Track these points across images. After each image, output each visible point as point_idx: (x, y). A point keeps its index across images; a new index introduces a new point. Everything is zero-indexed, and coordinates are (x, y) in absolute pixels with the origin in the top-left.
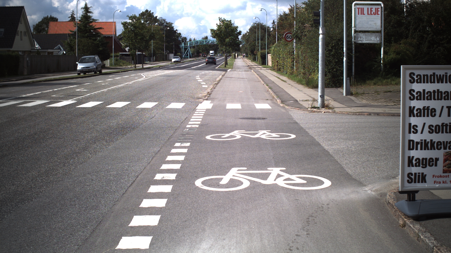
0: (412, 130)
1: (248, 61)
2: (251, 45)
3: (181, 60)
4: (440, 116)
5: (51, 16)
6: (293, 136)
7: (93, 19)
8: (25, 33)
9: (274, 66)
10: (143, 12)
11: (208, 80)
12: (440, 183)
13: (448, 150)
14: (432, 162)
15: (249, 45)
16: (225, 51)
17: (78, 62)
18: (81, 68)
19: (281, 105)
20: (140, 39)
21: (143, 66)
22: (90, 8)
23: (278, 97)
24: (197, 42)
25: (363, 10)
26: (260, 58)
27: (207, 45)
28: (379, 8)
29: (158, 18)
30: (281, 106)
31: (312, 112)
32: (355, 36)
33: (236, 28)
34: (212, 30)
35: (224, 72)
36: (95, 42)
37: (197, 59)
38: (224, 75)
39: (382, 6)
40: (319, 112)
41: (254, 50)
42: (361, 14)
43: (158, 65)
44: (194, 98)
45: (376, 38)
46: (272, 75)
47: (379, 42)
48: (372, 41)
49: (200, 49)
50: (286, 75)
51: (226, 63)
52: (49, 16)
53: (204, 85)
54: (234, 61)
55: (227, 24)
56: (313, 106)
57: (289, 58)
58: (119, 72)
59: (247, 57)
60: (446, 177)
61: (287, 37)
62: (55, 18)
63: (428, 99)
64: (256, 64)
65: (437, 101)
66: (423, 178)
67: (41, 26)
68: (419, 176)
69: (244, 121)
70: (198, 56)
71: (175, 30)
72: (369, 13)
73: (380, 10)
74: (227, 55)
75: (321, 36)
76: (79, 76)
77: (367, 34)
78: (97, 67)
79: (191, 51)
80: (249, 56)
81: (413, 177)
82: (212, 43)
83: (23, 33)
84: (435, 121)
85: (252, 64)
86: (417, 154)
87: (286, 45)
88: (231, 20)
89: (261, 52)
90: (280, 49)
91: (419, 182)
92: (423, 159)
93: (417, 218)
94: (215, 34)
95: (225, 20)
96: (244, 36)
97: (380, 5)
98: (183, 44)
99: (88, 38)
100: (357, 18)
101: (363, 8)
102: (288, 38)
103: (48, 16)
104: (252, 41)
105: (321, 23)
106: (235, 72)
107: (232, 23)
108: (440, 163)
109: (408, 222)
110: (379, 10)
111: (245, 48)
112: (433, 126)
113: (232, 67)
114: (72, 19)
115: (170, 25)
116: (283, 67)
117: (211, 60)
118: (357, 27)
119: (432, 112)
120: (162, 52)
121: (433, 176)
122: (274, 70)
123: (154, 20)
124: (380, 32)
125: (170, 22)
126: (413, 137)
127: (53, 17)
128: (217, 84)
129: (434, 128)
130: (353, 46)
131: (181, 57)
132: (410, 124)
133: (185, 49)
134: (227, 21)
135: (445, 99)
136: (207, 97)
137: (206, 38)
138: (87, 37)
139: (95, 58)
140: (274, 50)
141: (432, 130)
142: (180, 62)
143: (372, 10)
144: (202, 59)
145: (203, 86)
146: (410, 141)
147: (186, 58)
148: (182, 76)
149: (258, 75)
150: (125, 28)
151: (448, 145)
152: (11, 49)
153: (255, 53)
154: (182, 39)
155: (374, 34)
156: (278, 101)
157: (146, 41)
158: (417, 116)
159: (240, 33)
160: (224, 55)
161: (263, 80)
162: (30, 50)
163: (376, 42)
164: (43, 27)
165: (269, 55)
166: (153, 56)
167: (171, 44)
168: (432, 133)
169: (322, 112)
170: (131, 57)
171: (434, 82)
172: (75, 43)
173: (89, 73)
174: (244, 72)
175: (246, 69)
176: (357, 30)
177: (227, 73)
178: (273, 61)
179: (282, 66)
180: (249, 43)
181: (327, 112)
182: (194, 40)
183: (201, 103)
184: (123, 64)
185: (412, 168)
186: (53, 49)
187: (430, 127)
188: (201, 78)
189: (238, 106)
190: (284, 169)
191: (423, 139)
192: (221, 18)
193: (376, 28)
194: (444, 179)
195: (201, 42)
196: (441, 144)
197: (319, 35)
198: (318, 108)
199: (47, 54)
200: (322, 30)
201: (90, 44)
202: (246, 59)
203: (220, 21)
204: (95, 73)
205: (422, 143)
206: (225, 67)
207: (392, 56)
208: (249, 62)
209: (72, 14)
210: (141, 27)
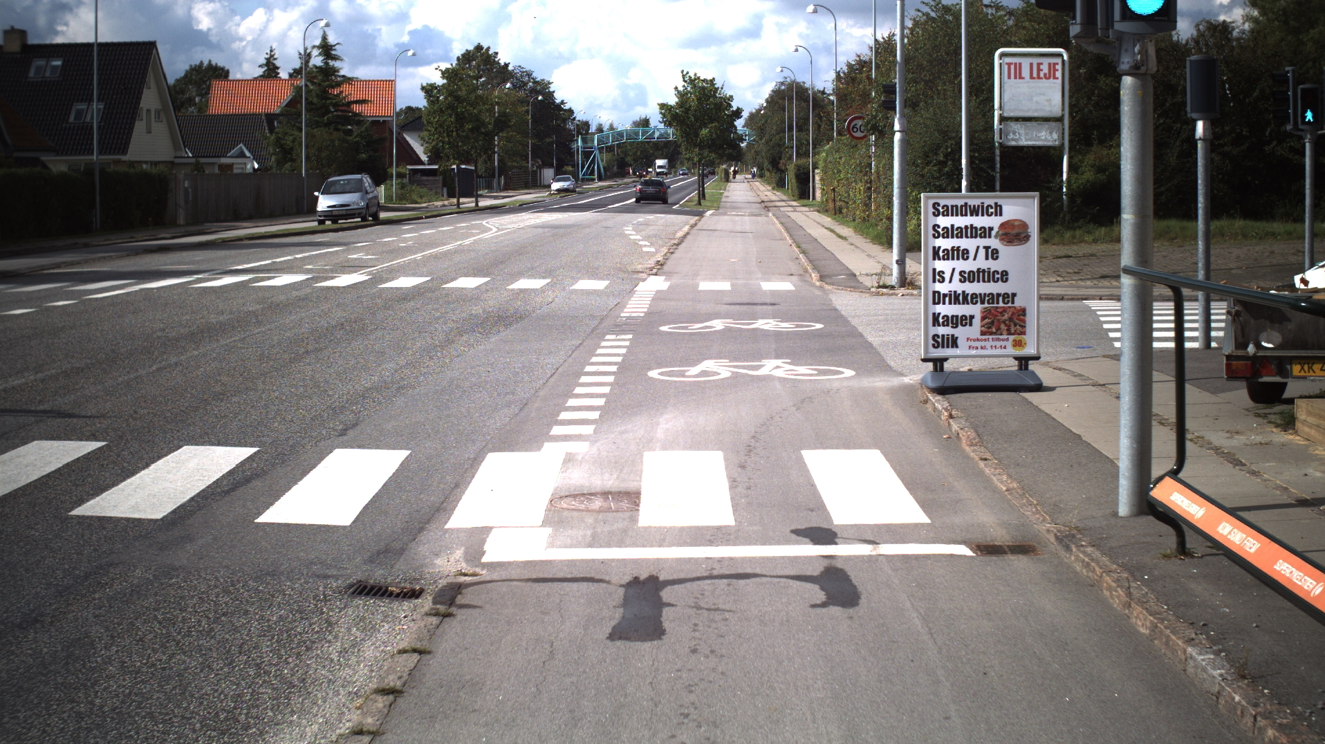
0: (937, 277)
1: (762, 188)
2: (771, 144)
3: (577, 187)
4: (975, 259)
5: (210, 61)
6: (819, 326)
7: (343, 76)
8: (158, 112)
9: (827, 200)
10: (467, 50)
11: (655, 236)
12: (977, 348)
13: (986, 305)
14: (966, 321)
15: (767, 143)
16: (700, 161)
17: (319, 191)
18: (328, 207)
19: (818, 284)
20: (472, 130)
21: (477, 202)
22: (337, 47)
23: (815, 268)
24: (620, 134)
25: (1019, 67)
26: (794, 181)
27: (647, 142)
28: (1057, 64)
29: (510, 68)
30: (817, 287)
31: (878, 294)
32: (1001, 129)
33: (729, 100)
34: (662, 106)
35: (697, 218)
36: (350, 138)
37: (620, 182)
38: (696, 224)
39: (1066, 58)
40: (892, 294)
41: (780, 158)
42: (1015, 78)
43: (516, 201)
44: (626, 272)
45: (1051, 133)
46: (819, 223)
47: (1057, 143)
48: (1042, 140)
49: (626, 154)
50: (853, 224)
51: (702, 195)
52: (206, 63)
53: (645, 246)
54: (725, 190)
55: (703, 88)
56: (881, 283)
57: (859, 182)
58: (422, 218)
59: (761, 176)
60: (985, 340)
61: (853, 127)
62: (223, 69)
63: (957, 237)
64: (784, 198)
65: (969, 239)
66: (953, 342)
67: (183, 92)
68: (948, 339)
69: (732, 307)
70: (624, 174)
71: (558, 101)
72: (1035, 75)
73: (1059, 67)
74: (703, 172)
75: (897, 136)
76: (322, 227)
77: (1028, 124)
78: (367, 204)
79: (601, 160)
80: (767, 174)
81: (940, 340)
82: (661, 136)
83: (153, 113)
84: (968, 266)
85: (774, 198)
86: (945, 309)
87: (853, 147)
88: (714, 79)
89: (796, 165)
90: (840, 158)
91: (948, 347)
92: (953, 316)
93: (942, 391)
94: (673, 115)
95: (699, 78)
96: (752, 117)
97: (1060, 55)
98: (580, 140)
99: (332, 127)
100: (1006, 87)
101: (1020, 64)
102: (855, 130)
103: (202, 63)
104: (773, 132)
105: (898, 109)
106: (726, 217)
107: (716, 86)
108: (977, 322)
109: (930, 396)
110: (1057, 67)
111: (756, 152)
112: (965, 272)
113: (717, 205)
114: (269, 70)
115: (543, 88)
116: (847, 203)
117: (651, 190)
118: (1006, 107)
119: (964, 254)
120: (524, 163)
121: (968, 339)
122: (827, 211)
123: (501, 73)
124: (1059, 120)
125: (543, 80)
126: (939, 287)
127: (216, 64)
128: (678, 245)
129: (966, 275)
130: (998, 152)
131: (576, 177)
132: (934, 270)
133: (587, 155)
134: (704, 81)
135: (981, 237)
136: (655, 271)
137: (645, 123)
138: (327, 125)
139: (361, 180)
140: (825, 161)
141: (964, 277)
142: (573, 191)
143: (1041, 67)
144: (634, 182)
145: (645, 249)
146: (934, 292)
147: (588, 180)
148: (589, 227)
149: (781, 223)
150: (432, 101)
151: (987, 298)
152: (124, 158)
153: (781, 166)
154: (578, 125)
155: (1046, 125)
156: (815, 276)
157: (486, 134)
158: (944, 259)
159: (738, 113)
160: (697, 170)
161: (791, 236)
162: (172, 160)
163: (1050, 144)
164: (187, 96)
165: (817, 171)
166: (500, 176)
167: (548, 140)
168: (965, 282)
169: (897, 295)
170: (440, 178)
171: (966, 215)
172: (297, 140)
173: (346, 219)
174: (747, 218)
175: (756, 208)
176: (1006, 115)
177: (703, 219)
178: (824, 190)
179: (844, 201)
180: (767, 136)
181: (907, 295)
182: (611, 128)
183: (644, 280)
184: (421, 197)
185: (939, 328)
186: (226, 157)
187: (961, 273)
188: (637, 231)
189: (725, 286)
190: (789, 361)
191: (953, 290)
192: (688, 73)
193: (1051, 111)
194: (983, 344)
195: (632, 135)
196: (977, 297)
197: (893, 133)
198: (892, 287)
199: (217, 171)
200: (900, 124)
201: (337, 143)
202: (758, 184)
203: (685, 81)
204: (362, 221)
205: (951, 295)
206: (699, 204)
207: (1088, 175)
208: (765, 191)
209: (268, 56)
210: (474, 98)
